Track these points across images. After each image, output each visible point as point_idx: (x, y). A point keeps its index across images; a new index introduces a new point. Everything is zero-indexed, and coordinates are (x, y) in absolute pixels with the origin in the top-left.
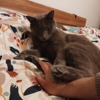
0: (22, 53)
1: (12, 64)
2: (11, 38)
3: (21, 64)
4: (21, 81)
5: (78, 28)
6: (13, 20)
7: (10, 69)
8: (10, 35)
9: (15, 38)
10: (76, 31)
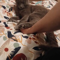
0: (10, 19)
1: (7, 24)
2: (4, 12)
3: (11, 24)
4: (12, 29)
5: (41, 2)
6: (2, 2)
7: (6, 26)
8: (3, 10)
9: (6, 12)
10: (40, 4)
